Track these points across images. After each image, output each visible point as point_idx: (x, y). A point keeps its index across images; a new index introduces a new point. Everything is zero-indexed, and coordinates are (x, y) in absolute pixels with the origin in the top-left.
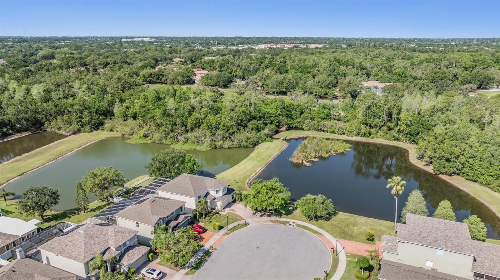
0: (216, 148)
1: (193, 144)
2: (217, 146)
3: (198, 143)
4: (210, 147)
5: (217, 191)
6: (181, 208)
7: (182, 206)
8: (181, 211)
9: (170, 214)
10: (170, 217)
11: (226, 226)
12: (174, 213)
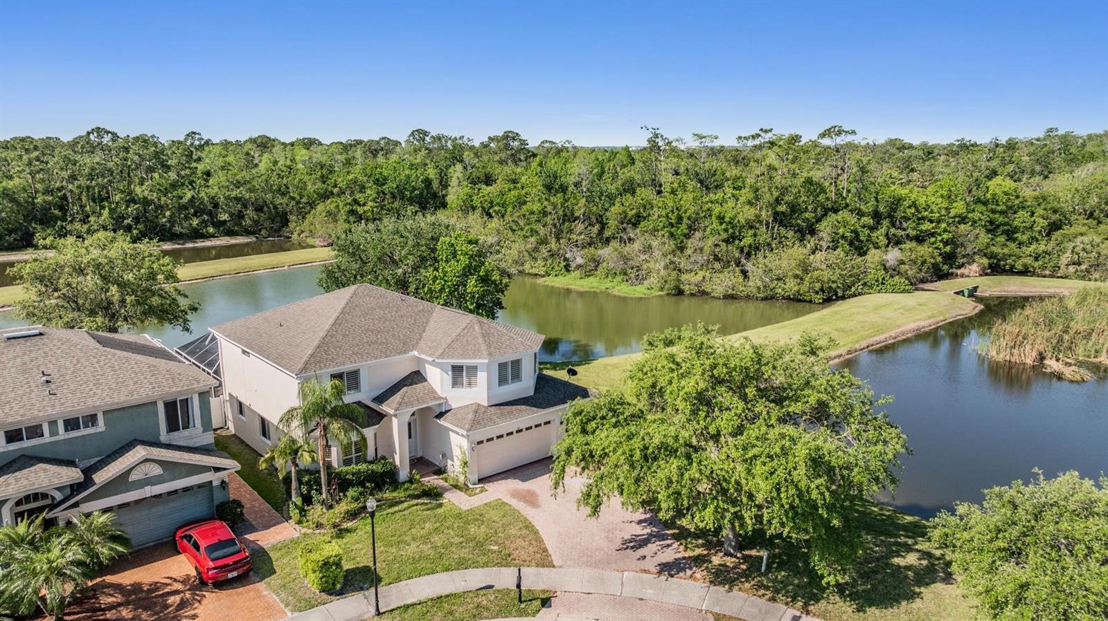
0: (680, 292)
1: (610, 278)
2: (686, 288)
3: (625, 274)
4: (662, 289)
5: (457, 370)
6: (170, 406)
7: (185, 402)
8: (173, 426)
9: (53, 423)
10: (47, 438)
11: (398, 579)
12: (92, 419)
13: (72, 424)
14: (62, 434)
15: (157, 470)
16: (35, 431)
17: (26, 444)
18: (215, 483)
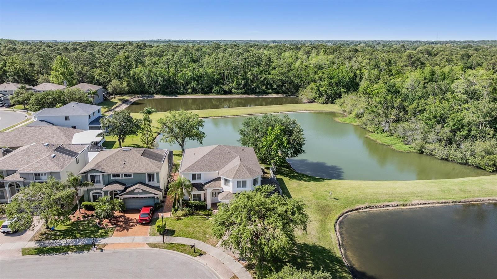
1: (398, 139)
3: (404, 138)
6: (149, 175)
7: (154, 174)
8: (150, 180)
9: (122, 174)
10: (120, 178)
11: (177, 236)
12: (130, 175)
13: (126, 175)
14: (124, 178)
15: (141, 191)
16: (118, 176)
17: (116, 178)
18: (156, 197)
